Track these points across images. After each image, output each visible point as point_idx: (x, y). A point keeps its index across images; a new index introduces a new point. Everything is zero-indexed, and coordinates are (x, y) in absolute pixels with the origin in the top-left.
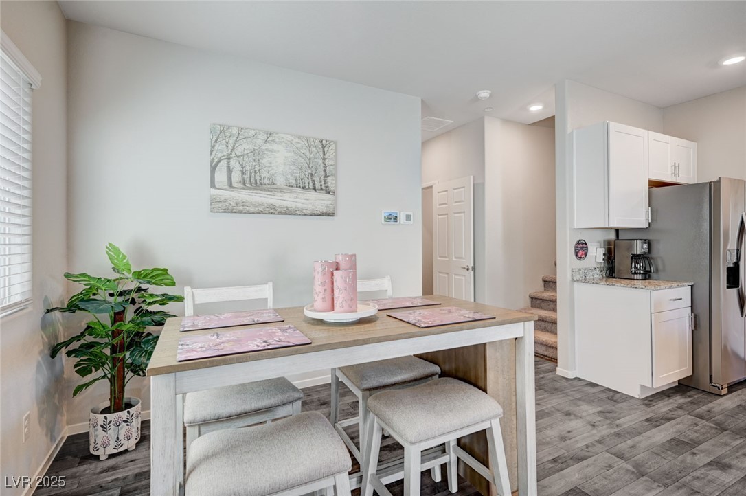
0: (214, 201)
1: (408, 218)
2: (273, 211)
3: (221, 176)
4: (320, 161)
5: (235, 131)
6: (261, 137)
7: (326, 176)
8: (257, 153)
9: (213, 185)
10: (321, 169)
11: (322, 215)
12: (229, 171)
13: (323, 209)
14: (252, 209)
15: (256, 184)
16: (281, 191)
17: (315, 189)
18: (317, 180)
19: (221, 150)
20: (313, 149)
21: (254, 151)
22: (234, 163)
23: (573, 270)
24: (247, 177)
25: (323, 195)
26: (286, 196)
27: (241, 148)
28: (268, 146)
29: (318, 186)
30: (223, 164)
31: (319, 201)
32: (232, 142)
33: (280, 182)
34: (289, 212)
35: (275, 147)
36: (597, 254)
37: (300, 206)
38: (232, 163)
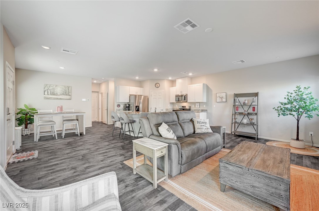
0: (45, 97)
1: (88, 100)
2: (57, 99)
3: (46, 93)
4: (68, 90)
5: (49, 85)
6: (55, 86)
7: (69, 93)
9: (44, 95)
11: (68, 99)
12: (48, 92)
13: (68, 98)
14: (53, 98)
15: (53, 94)
16: (59, 95)
17: (66, 95)
19: (46, 88)
20: (66, 88)
21: (53, 89)
23: (116, 109)
24: (51, 93)
25: (68, 96)
26: (60, 96)
27: (51, 88)
28: (56, 88)
29: (67, 94)
30: (47, 91)
31: (68, 97)
32: (48, 87)
33: (59, 94)
34: (61, 99)
35: (58, 88)
36: (122, 106)
37: (63, 98)
38: (48, 91)
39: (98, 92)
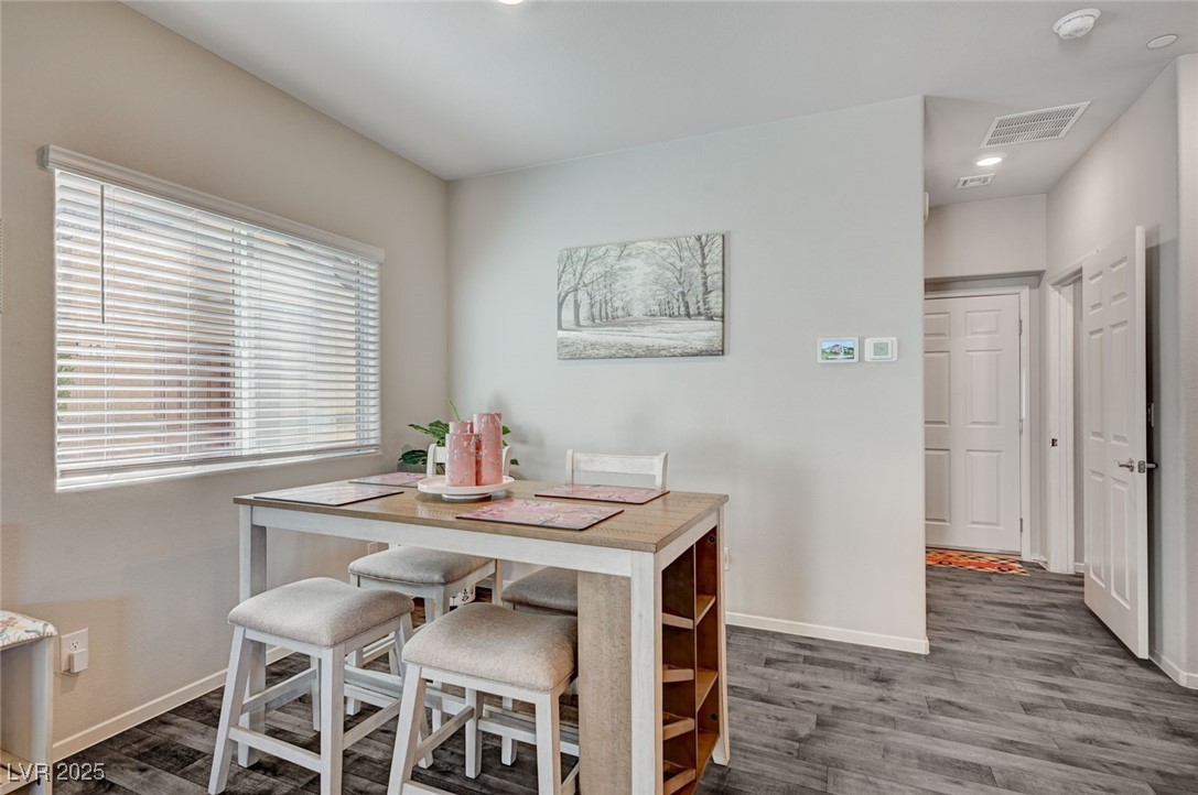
0: (562, 344)
1: (880, 349)
2: (630, 354)
3: (568, 314)
4: (697, 270)
5: (582, 253)
6: (615, 253)
7: (707, 292)
8: (609, 276)
9: (560, 327)
10: (699, 282)
11: (700, 354)
12: (577, 306)
13: (700, 345)
14: (603, 352)
15: (606, 317)
16: (640, 323)
17: (688, 315)
18: (691, 300)
19: (569, 279)
20: (686, 254)
21: (604, 275)
22: (582, 296)
24: (596, 310)
25: (702, 324)
26: (647, 331)
27: (595, 270)
28: (623, 264)
29: (693, 310)
30: (571, 297)
31: (700, 333)
32: (579, 268)
33: (638, 311)
34: (651, 353)
35: (631, 262)
37: (665, 343)
38: (580, 293)
39: (1039, 275)
